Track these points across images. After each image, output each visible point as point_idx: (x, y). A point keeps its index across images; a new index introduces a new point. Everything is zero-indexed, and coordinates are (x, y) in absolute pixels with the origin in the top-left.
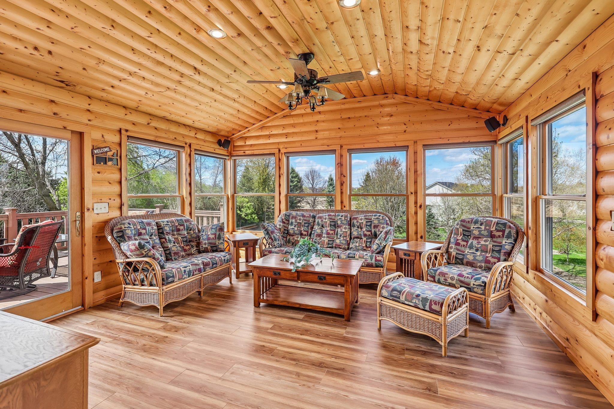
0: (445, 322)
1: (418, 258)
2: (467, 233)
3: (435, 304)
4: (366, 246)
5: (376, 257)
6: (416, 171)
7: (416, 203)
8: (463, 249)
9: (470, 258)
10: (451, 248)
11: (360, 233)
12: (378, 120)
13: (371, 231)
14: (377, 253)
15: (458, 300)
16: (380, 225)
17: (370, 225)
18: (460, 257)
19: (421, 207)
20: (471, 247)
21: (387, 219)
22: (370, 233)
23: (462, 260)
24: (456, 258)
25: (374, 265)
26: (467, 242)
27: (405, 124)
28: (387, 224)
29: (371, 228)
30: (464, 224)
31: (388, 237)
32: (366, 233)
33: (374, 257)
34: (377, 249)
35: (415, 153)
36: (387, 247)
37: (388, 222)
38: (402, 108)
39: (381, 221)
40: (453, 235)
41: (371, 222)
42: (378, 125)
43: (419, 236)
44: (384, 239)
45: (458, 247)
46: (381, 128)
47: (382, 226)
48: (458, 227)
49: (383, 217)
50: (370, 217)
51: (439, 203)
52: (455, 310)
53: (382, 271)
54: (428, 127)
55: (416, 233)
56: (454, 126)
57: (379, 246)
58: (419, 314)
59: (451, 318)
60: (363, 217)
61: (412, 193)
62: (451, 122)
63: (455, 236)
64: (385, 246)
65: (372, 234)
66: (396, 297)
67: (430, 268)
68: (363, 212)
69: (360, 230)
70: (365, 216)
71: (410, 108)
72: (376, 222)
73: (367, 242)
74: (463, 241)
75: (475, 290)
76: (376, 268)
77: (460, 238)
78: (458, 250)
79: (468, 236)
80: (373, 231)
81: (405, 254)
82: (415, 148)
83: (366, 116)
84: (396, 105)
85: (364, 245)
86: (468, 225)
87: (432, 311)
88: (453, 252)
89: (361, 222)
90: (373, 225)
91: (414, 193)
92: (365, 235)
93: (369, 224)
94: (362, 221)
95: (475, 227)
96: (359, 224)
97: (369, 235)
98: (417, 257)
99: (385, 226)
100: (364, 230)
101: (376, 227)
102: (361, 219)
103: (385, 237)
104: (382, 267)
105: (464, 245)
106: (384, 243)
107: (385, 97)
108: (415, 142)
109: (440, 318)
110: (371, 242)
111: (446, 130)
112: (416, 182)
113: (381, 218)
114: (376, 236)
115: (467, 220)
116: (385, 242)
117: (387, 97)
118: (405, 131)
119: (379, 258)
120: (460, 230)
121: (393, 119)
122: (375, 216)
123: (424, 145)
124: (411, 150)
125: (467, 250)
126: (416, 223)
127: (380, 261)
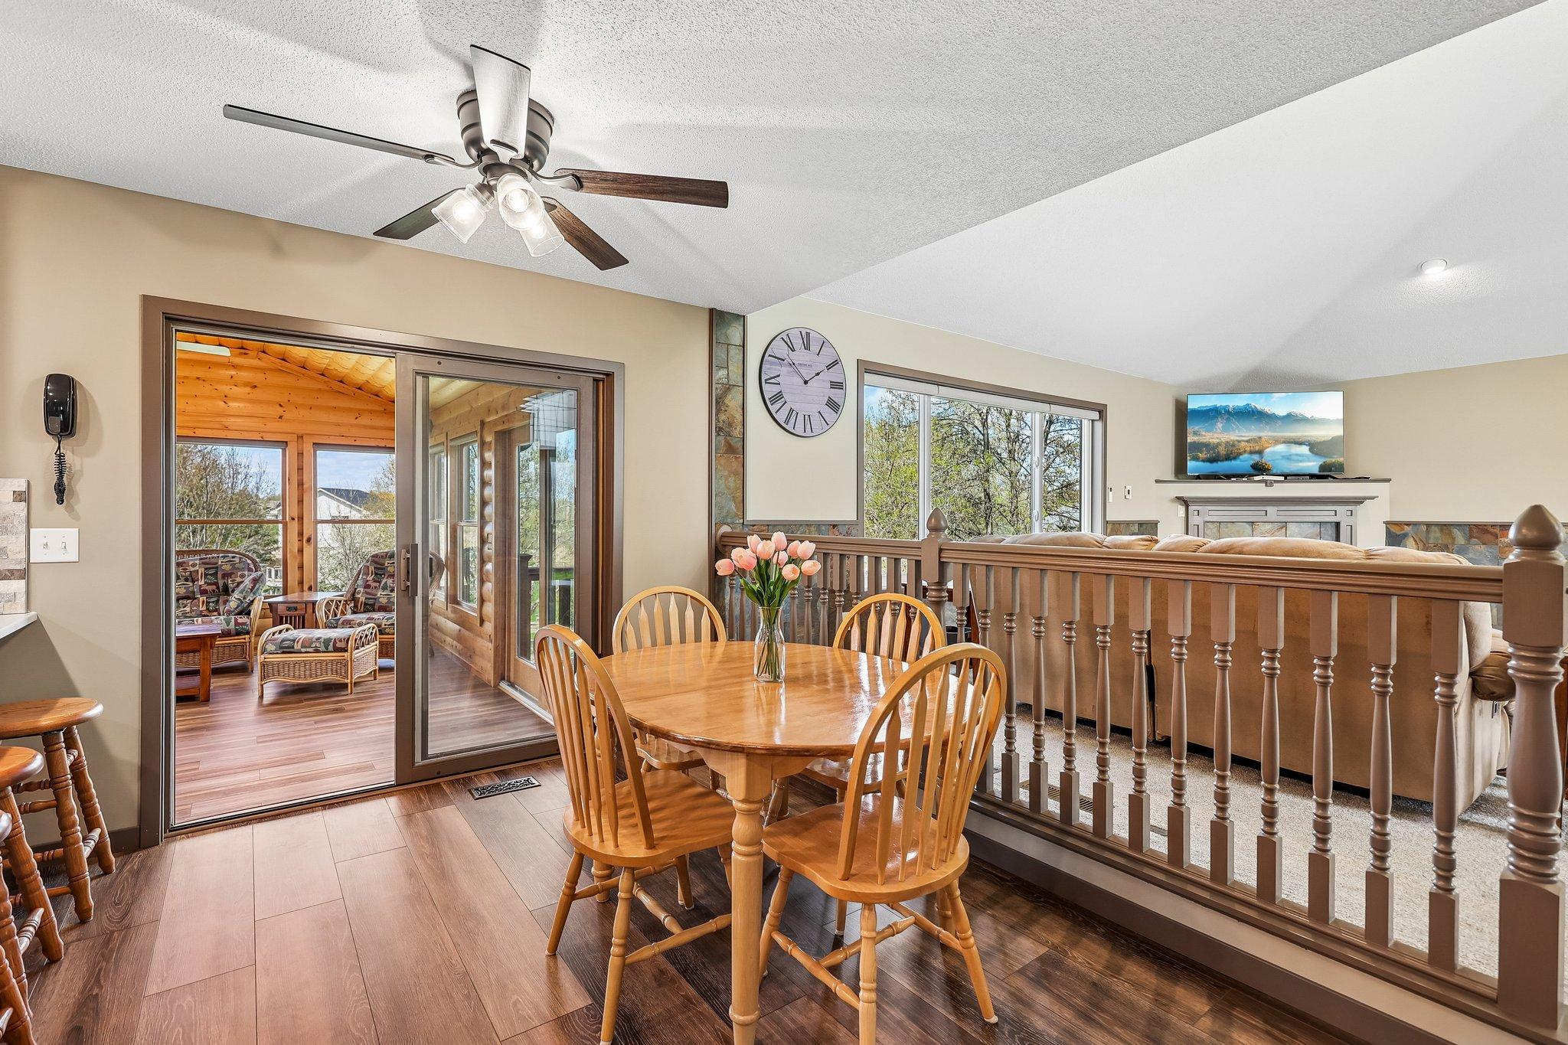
0: (351, 657)
1: (310, 610)
2: (380, 572)
3: (341, 641)
4: (208, 609)
5: (236, 620)
6: (301, 484)
7: (301, 534)
8: (374, 591)
9: (383, 601)
10: (359, 593)
11: (191, 589)
12: (225, 389)
13: (216, 584)
14: (240, 613)
15: (366, 636)
16: (235, 571)
17: (215, 574)
18: (371, 602)
19: (309, 540)
20: (385, 588)
21: (249, 562)
22: (214, 587)
23: (373, 605)
24: (366, 604)
25: (233, 632)
26: (380, 582)
27: (280, 405)
28: (250, 570)
29: (217, 579)
30: (376, 559)
31: (257, 586)
32: (205, 587)
33: (233, 620)
34: (237, 607)
35: (300, 454)
36: (256, 602)
37: (252, 566)
38: (275, 379)
39: (237, 566)
40: (361, 576)
41: (217, 568)
42: (226, 398)
43: (306, 587)
44: (251, 591)
45: (368, 590)
46: (231, 404)
47: (239, 573)
48: (368, 564)
49: (240, 558)
50: (213, 560)
51: (330, 542)
52: (363, 646)
53: (247, 640)
54: (323, 416)
55: (301, 583)
56: (365, 420)
57: (242, 602)
58: (323, 658)
59: (357, 654)
60: (197, 562)
61: (293, 519)
62: (359, 413)
63: (365, 577)
64: (252, 601)
65: (218, 588)
66: (288, 647)
67: (330, 618)
68: (195, 553)
69: (191, 585)
70: (201, 559)
71: (290, 380)
72: (227, 568)
73: (208, 603)
74: (375, 581)
75: (387, 631)
76: (236, 637)
77: (370, 578)
78: (367, 593)
79: (381, 575)
80: (221, 583)
81: (289, 609)
82: (300, 447)
83: (198, 378)
84: (264, 370)
85: (204, 608)
86: (381, 561)
87: (336, 650)
88: (361, 597)
89: (192, 569)
90: (220, 574)
91: (296, 519)
92: (203, 592)
93: (212, 572)
94: (197, 568)
95: (391, 562)
96: (188, 574)
97: (213, 591)
98: (308, 610)
99: (246, 573)
100: (201, 582)
101: (226, 575)
102: (194, 565)
103: (253, 587)
104: (248, 633)
105: (376, 587)
106: (250, 598)
107: (241, 354)
108: (300, 437)
109: (345, 654)
110: (217, 602)
111: (351, 426)
112: (301, 502)
113: (237, 560)
114: (227, 591)
115: (380, 555)
116: (252, 595)
117: (245, 354)
118: (281, 417)
119: (243, 619)
120: (372, 568)
121: (257, 394)
122: (224, 557)
123: (314, 444)
124: (292, 449)
125: (380, 593)
126: (301, 567)
127: (244, 624)
